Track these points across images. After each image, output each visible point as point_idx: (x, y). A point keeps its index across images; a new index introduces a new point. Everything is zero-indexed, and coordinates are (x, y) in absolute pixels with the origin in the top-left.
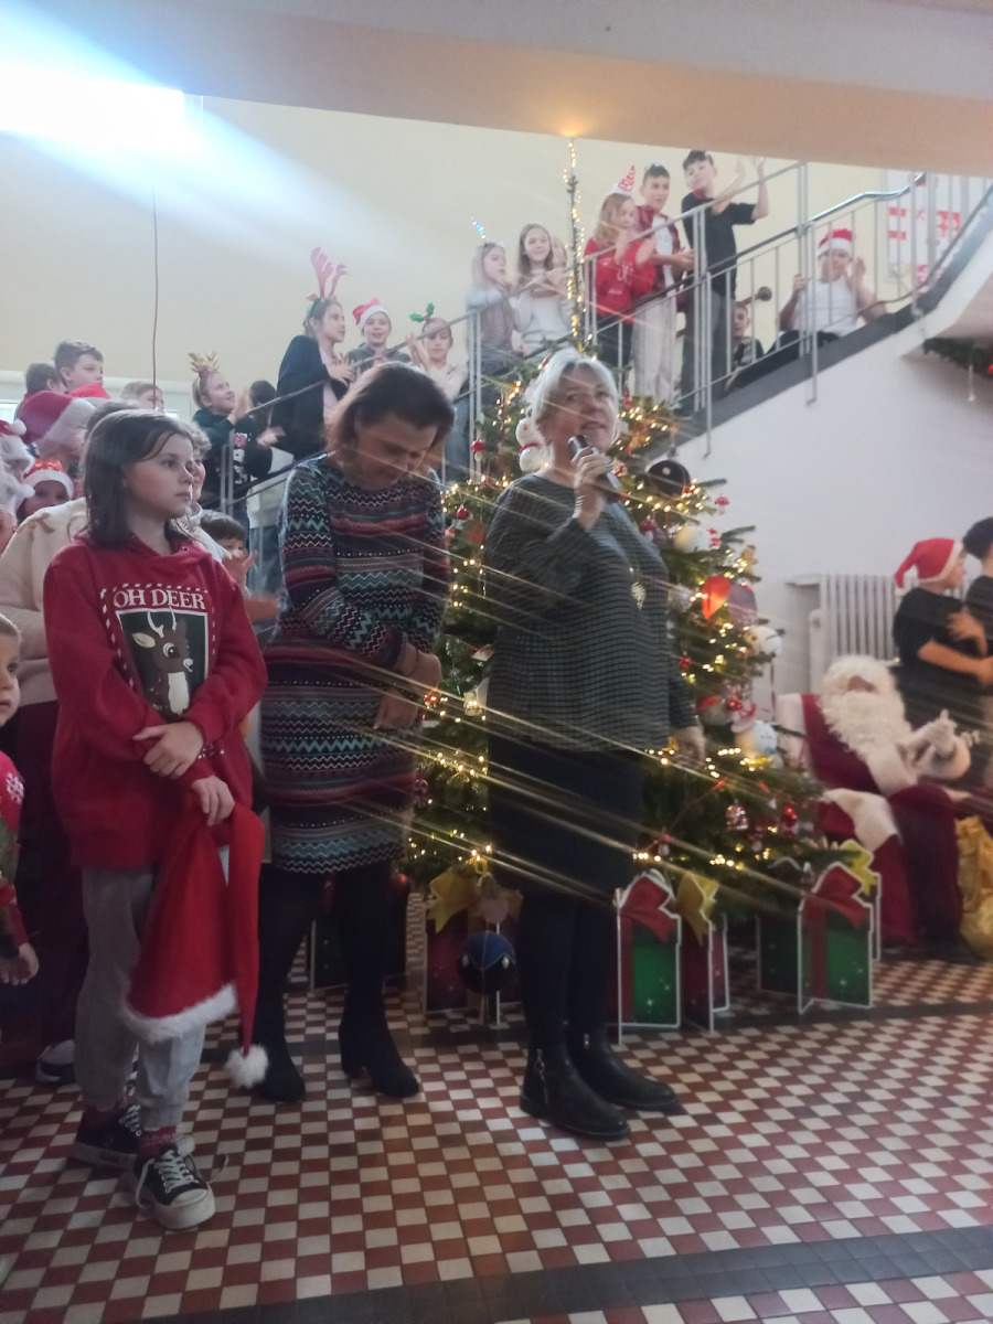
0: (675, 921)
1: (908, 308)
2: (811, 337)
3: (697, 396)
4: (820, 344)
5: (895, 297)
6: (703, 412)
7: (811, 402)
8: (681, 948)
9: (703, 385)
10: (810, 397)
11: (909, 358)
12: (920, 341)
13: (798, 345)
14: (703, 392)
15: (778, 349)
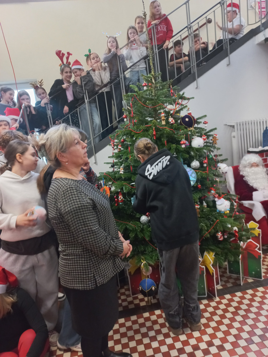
0: (203, 268)
1: (259, 27)
2: (227, 42)
3: (192, 68)
4: (230, 44)
5: (255, 22)
6: (194, 73)
7: (228, 65)
8: (205, 275)
9: (194, 64)
10: (228, 63)
11: (260, 44)
12: (263, 38)
13: (223, 44)
14: (194, 67)
15: (216, 48)
